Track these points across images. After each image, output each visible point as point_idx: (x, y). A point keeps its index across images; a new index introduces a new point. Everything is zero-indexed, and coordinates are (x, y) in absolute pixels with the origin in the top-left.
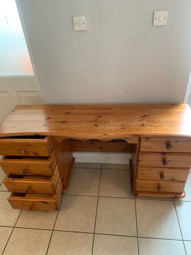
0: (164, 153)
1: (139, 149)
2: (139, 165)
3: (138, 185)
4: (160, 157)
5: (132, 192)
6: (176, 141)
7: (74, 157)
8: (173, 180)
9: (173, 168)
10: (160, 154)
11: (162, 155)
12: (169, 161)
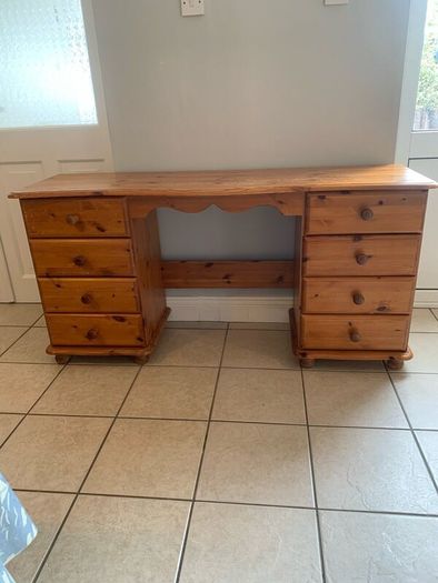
0: (358, 237)
1: (306, 228)
2: (308, 273)
3: (306, 330)
4: (350, 247)
5: (295, 353)
6: (381, 203)
7: (168, 306)
8: (382, 311)
9: (379, 277)
10: (350, 238)
11: (355, 240)
12: (370, 257)
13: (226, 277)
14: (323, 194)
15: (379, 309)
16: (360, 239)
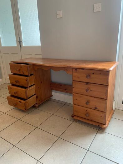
0: (87, 83)
2: (74, 92)
4: (85, 87)
6: (93, 74)
7: (53, 94)
9: (95, 97)
10: (85, 83)
11: (86, 84)
12: (91, 90)
13: (66, 89)
14: (76, 69)
15: (95, 108)
16: (88, 84)
